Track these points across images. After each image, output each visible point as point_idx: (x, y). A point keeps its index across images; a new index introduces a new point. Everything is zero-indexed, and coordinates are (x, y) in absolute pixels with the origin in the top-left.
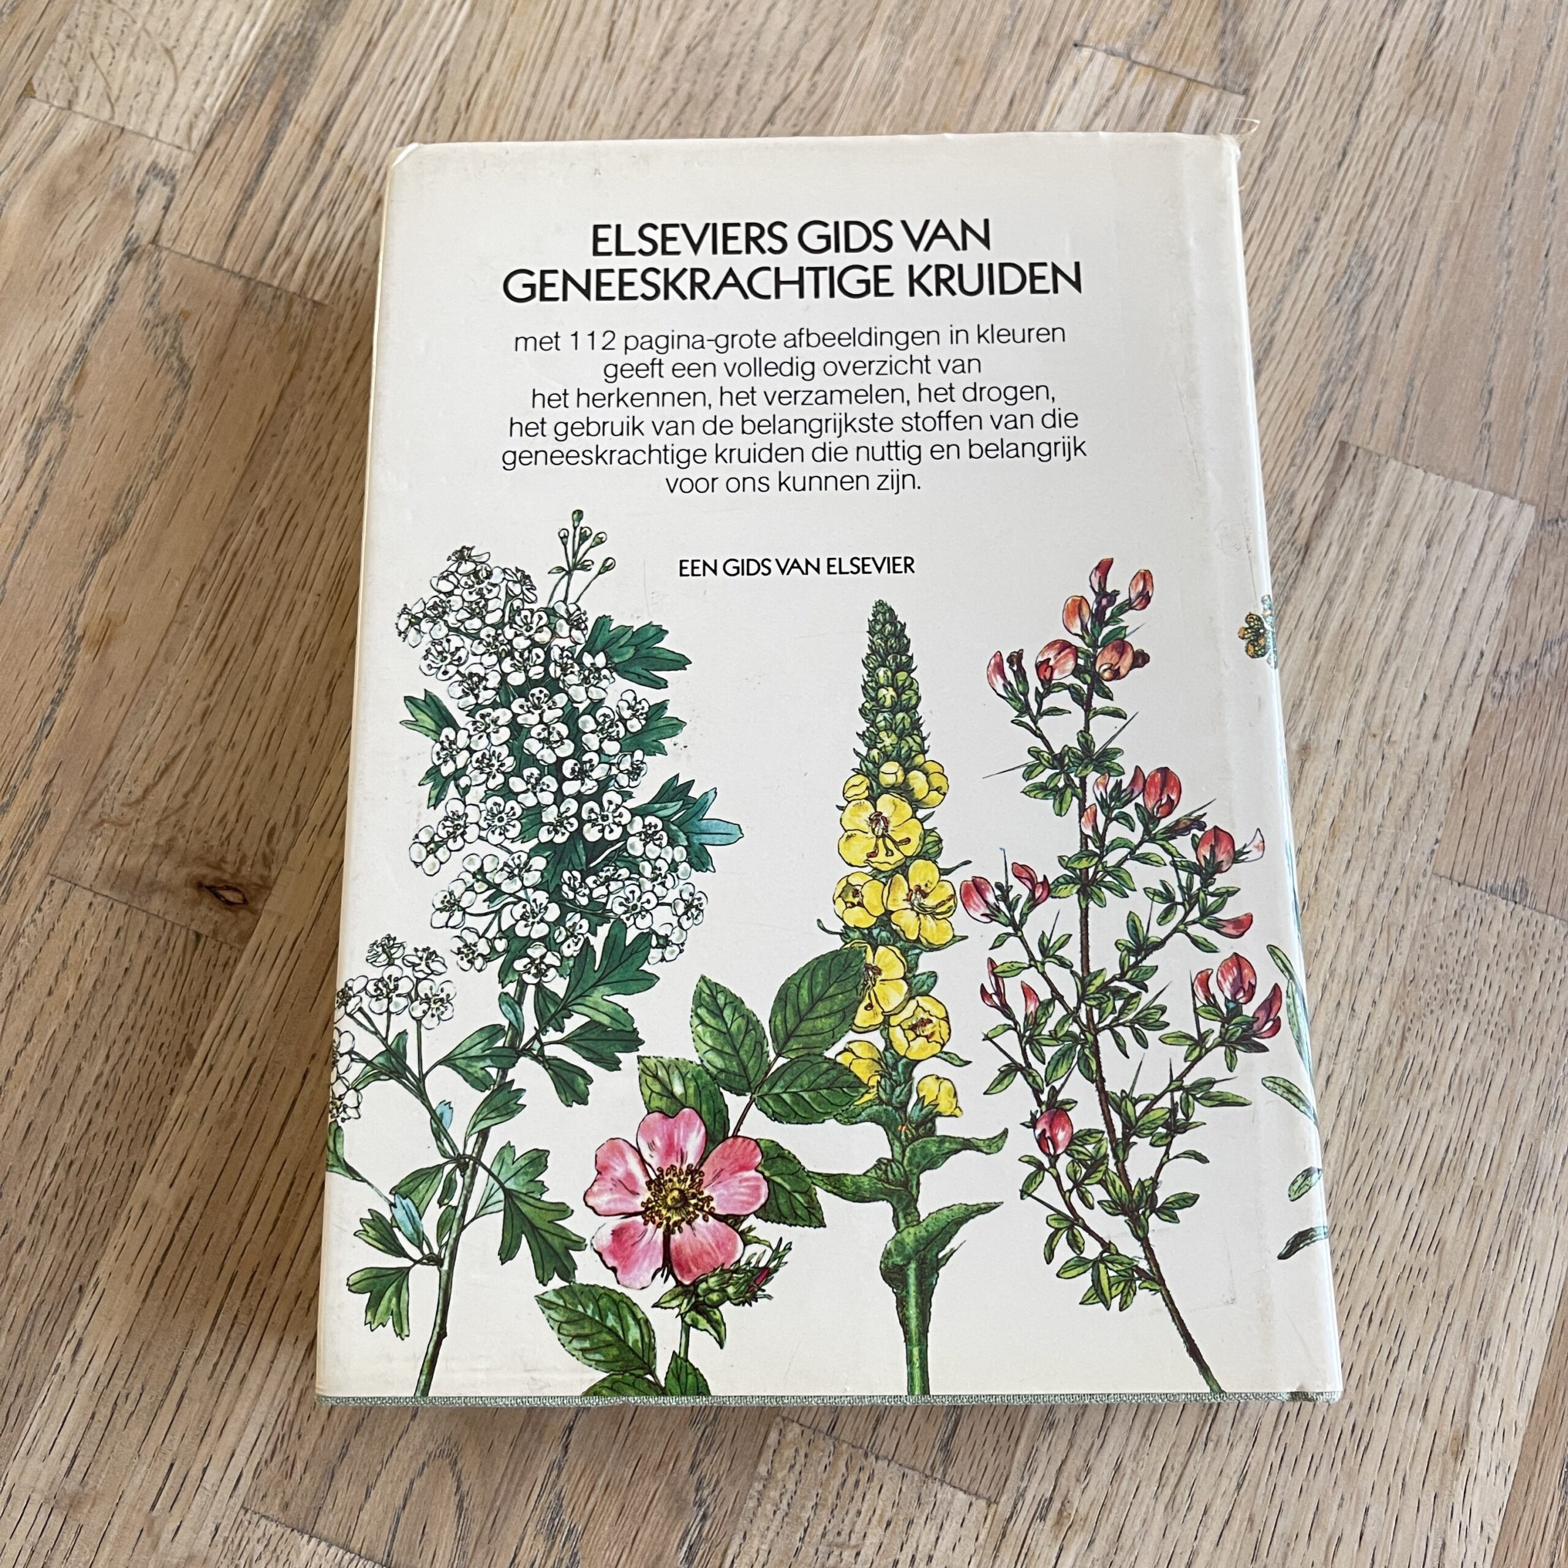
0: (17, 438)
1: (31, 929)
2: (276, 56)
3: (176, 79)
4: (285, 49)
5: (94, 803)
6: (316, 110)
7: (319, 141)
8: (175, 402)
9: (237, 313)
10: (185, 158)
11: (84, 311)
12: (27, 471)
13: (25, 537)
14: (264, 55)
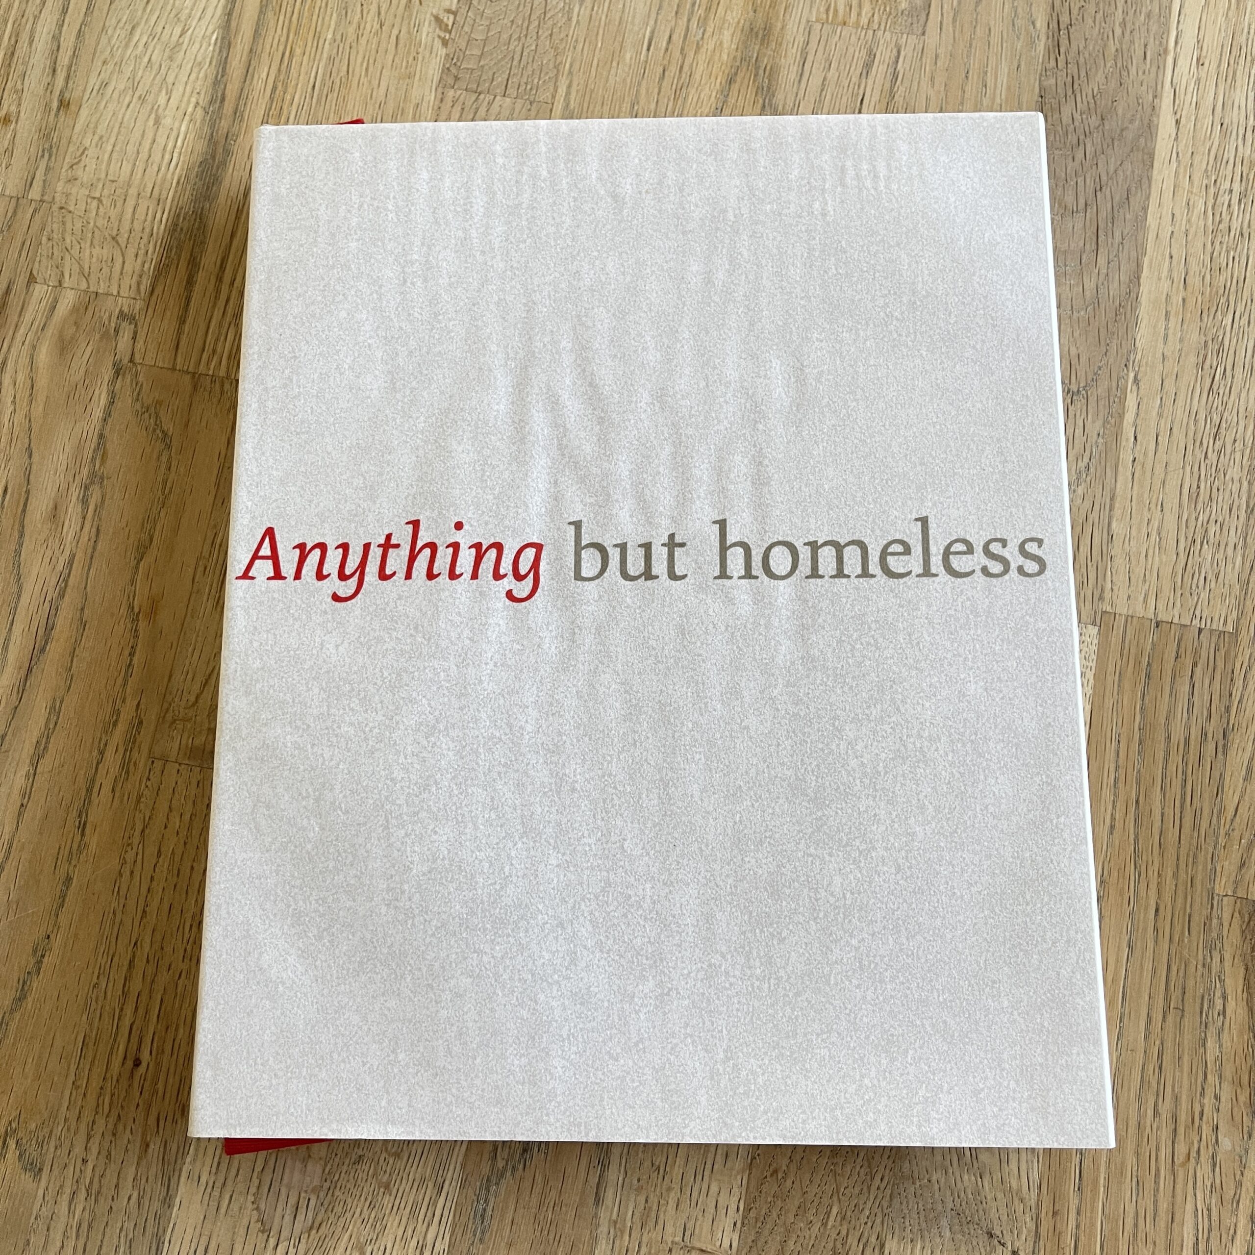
0: (74, 499)
1: (146, 792)
2: (182, 229)
3: (123, 255)
4: (186, 224)
5: (168, 710)
6: (214, 259)
7: (220, 279)
8: (164, 458)
9: (191, 397)
10: (139, 305)
11: (98, 413)
12: (84, 518)
13: (92, 558)
14: (175, 230)
